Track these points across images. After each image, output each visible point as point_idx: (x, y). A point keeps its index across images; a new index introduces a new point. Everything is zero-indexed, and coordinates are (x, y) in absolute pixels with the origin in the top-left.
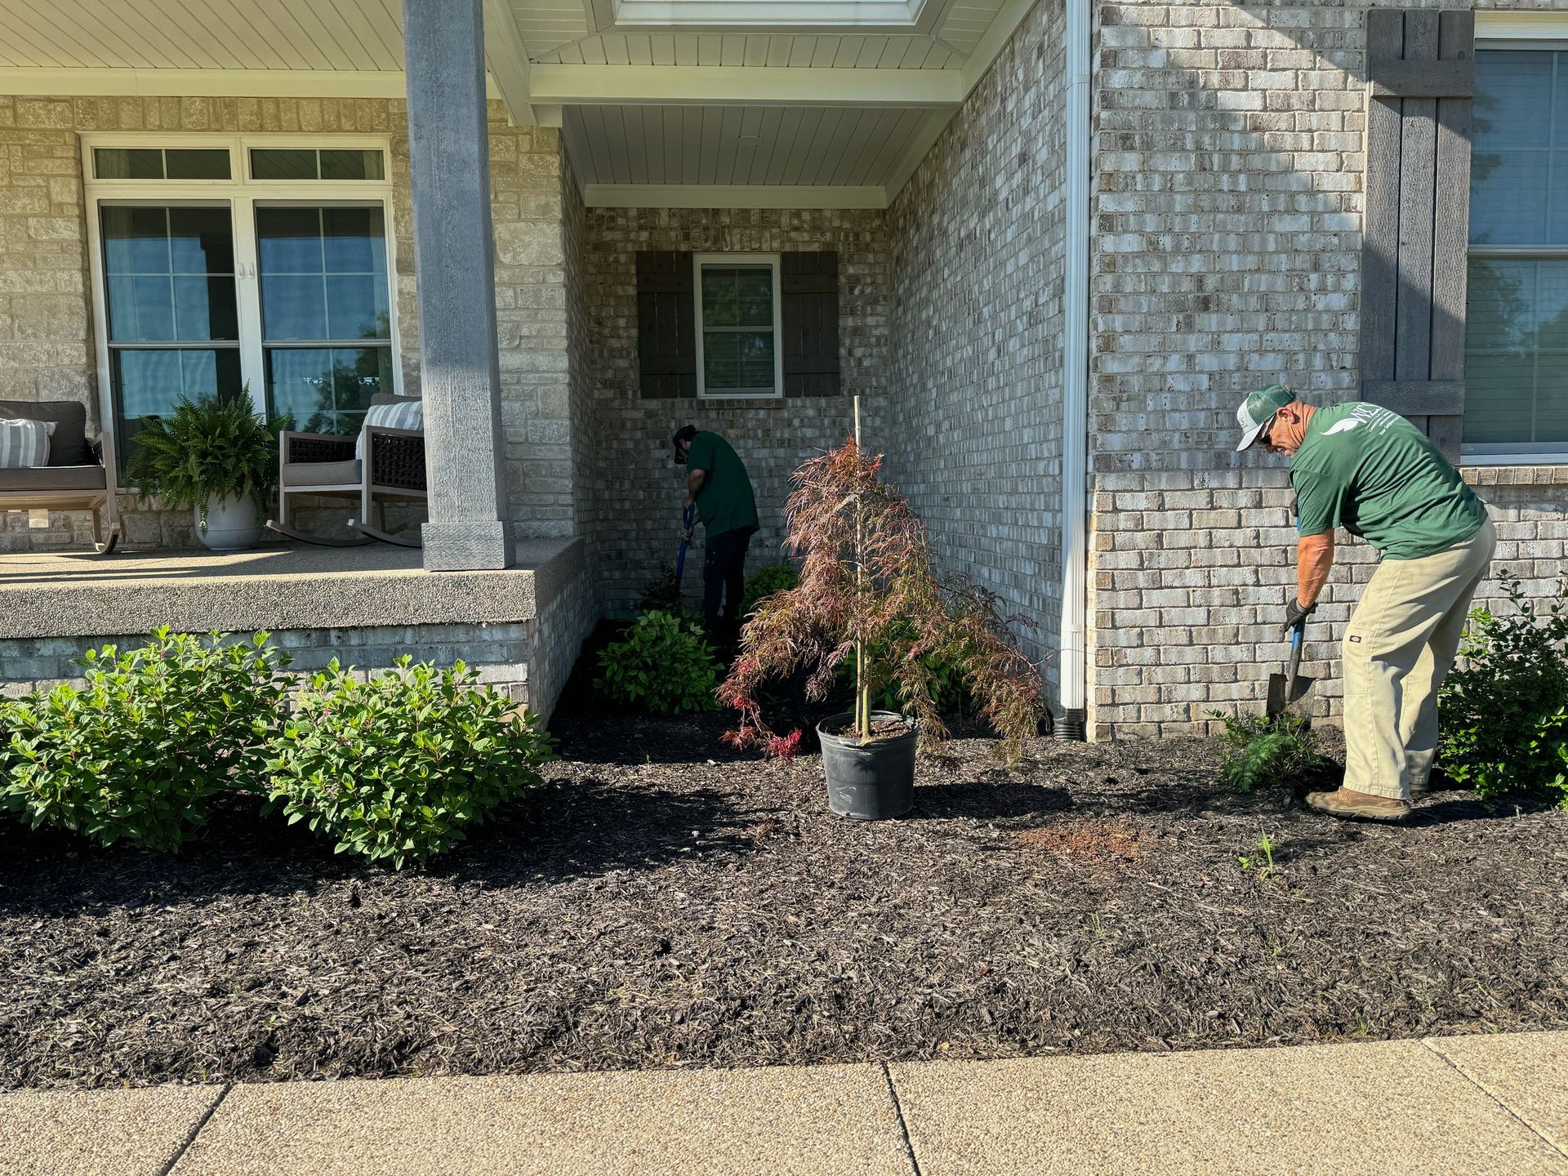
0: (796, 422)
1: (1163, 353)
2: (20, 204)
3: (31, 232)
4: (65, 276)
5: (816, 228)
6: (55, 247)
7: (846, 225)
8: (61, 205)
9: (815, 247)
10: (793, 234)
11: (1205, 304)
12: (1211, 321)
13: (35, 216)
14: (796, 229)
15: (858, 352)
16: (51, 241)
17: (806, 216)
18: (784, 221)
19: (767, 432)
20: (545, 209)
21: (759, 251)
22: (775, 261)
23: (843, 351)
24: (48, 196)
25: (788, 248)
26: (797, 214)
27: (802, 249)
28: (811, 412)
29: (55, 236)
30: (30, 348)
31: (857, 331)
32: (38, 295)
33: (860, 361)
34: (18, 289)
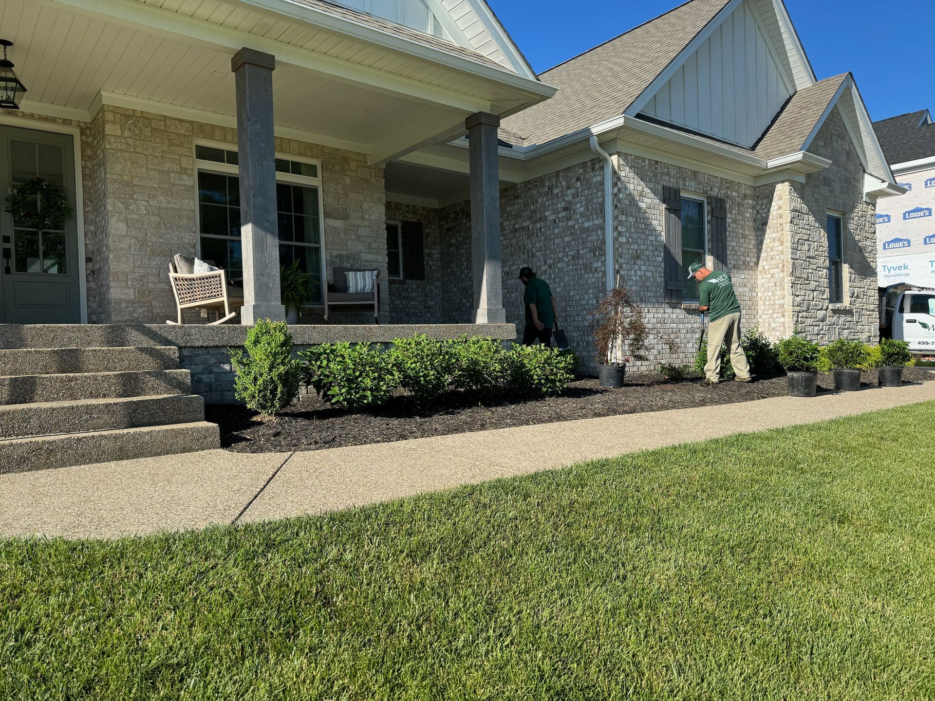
0: (410, 290)
1: (631, 270)
2: (167, 166)
3: (172, 180)
4: (187, 202)
5: (414, 213)
6: (183, 188)
7: (425, 213)
8: (186, 169)
9: (414, 220)
10: (407, 214)
11: (638, 257)
12: (639, 262)
13: (173, 172)
14: (407, 212)
15: (430, 263)
16: (181, 185)
17: (411, 207)
18: (404, 208)
19: (399, 293)
20: (380, 199)
21: (395, 219)
22: (399, 224)
23: (425, 263)
24: (180, 164)
25: (405, 219)
26: (408, 206)
27: (410, 220)
28: (414, 286)
29: (183, 183)
30: (169, 234)
31: (429, 255)
32: (173, 209)
33: (431, 267)
34: (164, 205)
